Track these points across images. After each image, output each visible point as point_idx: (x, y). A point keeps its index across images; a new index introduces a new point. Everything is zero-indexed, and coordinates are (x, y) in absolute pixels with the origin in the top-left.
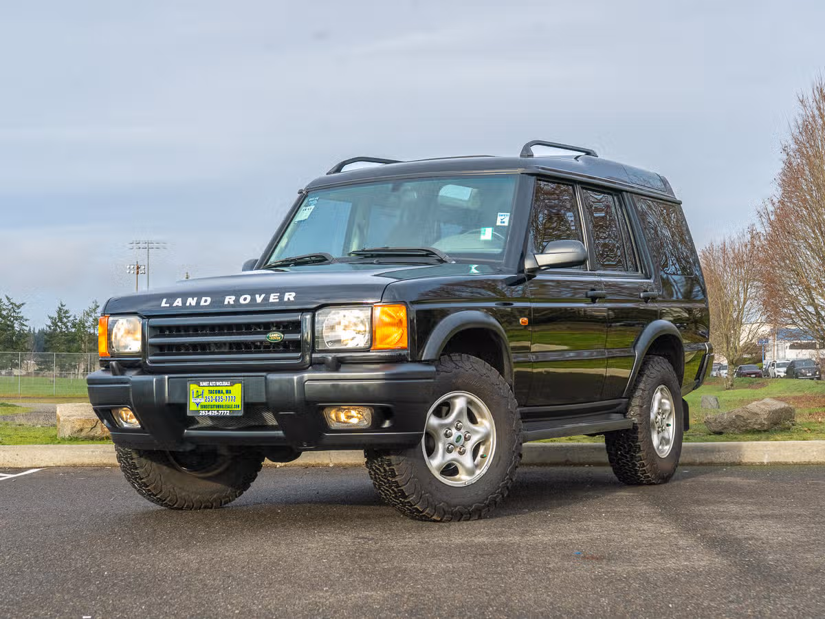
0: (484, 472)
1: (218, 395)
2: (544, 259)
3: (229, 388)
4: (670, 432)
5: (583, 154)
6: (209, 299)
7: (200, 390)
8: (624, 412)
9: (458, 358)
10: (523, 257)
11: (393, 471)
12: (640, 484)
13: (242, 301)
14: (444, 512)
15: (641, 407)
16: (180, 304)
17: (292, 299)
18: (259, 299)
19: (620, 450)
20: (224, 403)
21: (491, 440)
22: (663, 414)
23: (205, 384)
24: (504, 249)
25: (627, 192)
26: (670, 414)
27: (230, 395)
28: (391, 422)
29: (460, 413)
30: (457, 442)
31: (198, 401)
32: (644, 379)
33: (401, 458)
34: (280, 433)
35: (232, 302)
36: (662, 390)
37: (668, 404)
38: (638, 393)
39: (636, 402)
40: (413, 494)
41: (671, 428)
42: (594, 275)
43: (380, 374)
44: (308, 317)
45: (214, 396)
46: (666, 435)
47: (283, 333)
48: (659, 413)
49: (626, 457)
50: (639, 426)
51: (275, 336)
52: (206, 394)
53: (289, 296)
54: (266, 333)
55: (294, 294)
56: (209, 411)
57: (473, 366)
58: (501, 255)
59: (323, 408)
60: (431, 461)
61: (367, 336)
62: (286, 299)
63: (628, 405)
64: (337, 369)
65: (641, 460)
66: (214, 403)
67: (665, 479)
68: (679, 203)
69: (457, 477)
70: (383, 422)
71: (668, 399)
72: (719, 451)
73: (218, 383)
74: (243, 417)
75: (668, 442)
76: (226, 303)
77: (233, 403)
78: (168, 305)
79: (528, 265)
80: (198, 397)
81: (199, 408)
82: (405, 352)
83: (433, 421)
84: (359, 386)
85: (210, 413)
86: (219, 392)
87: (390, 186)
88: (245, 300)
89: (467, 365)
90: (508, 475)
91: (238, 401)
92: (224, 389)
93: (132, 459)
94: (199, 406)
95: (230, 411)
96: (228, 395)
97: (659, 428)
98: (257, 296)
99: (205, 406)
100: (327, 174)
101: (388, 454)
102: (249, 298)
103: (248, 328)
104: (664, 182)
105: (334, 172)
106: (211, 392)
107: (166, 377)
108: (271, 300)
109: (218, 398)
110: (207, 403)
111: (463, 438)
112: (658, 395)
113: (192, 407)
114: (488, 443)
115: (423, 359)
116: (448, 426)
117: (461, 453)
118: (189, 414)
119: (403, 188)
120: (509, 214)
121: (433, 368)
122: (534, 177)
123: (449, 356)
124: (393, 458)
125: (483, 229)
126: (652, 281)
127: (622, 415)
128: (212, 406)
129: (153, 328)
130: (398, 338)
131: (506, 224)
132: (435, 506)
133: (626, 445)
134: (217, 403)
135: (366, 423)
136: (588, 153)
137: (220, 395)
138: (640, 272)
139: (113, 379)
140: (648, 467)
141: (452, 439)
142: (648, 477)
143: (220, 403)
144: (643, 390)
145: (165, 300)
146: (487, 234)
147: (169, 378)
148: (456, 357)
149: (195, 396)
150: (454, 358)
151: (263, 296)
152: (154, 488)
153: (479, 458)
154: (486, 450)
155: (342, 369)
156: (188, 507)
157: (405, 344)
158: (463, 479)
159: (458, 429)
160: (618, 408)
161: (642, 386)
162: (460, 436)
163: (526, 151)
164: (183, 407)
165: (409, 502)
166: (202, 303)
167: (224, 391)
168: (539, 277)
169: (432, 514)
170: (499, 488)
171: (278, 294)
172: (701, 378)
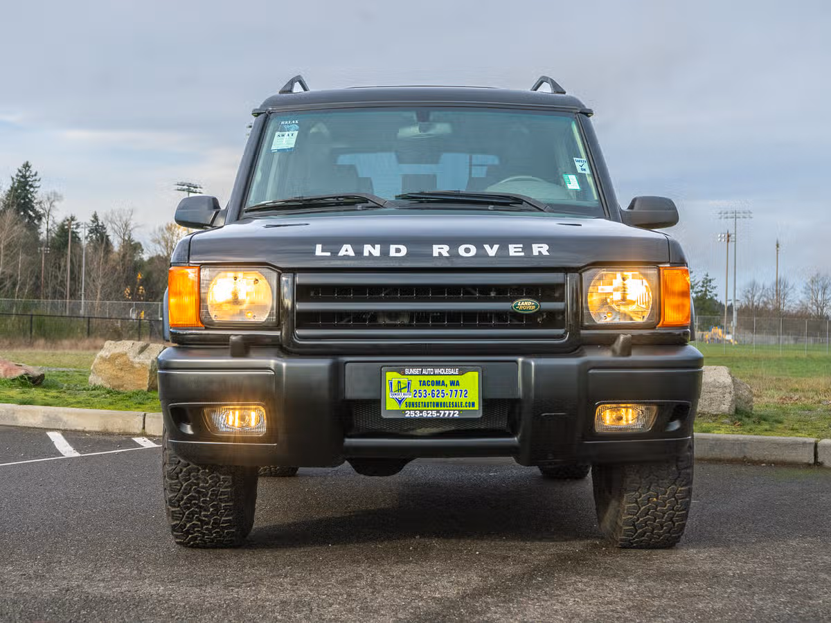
1: (436, 388)
7: (404, 380)
20: (447, 399)
23: (416, 371)
31: (400, 396)
45: (429, 389)
51: (526, 305)
52: (415, 385)
56: (421, 411)
66: (429, 399)
73: (437, 371)
77: (463, 400)
80: (400, 390)
81: (403, 407)
85: (424, 414)
86: (438, 383)
96: (454, 388)
98: (487, 247)
103: (484, 292)
106: (423, 383)
109: (436, 393)
110: (417, 400)
113: (390, 405)
118: (384, 415)
134: (436, 400)
137: (440, 388)
143: (440, 400)
167: (447, 382)
171: (521, 246)
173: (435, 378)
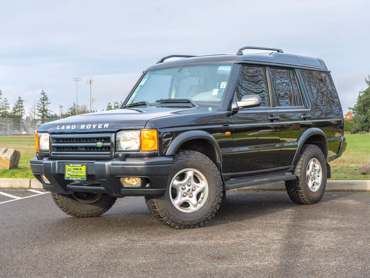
0: (202, 206)
1: (77, 170)
2: (241, 104)
3: (81, 168)
4: (319, 180)
5: (276, 51)
6: (75, 126)
7: (70, 168)
8: (293, 172)
9: (188, 153)
10: (231, 102)
11: (155, 206)
12: (303, 204)
13: (87, 128)
14: (181, 225)
15: (301, 169)
16: (64, 129)
17: (107, 127)
18: (94, 127)
19: (292, 189)
21: (206, 190)
22: (315, 171)
23: (72, 165)
24: (222, 99)
25: (297, 68)
26: (319, 171)
27: (81, 171)
28: (149, 185)
29: (190, 179)
30: (188, 192)
31: (69, 173)
32: (303, 156)
33: (159, 200)
34: (102, 188)
35: (83, 128)
36: (314, 161)
37: (318, 167)
38: (300, 162)
39: (299, 166)
40: (165, 217)
41: (320, 177)
42: (275, 109)
43: (143, 162)
44: (113, 135)
45: (75, 171)
46: (317, 181)
47: (103, 142)
48: (312, 171)
49: (295, 192)
50: (300, 178)
51: (99, 144)
52: (72, 170)
53: (106, 125)
54: (96, 142)
55: (108, 125)
56: (73, 178)
57: (197, 156)
58: (221, 101)
59: (119, 178)
60: (175, 201)
61: (138, 144)
62: (105, 127)
63: (295, 168)
64: (124, 160)
65: (301, 193)
66: (75, 174)
67: (316, 201)
68: (330, 72)
69: (189, 208)
70: (146, 184)
71: (318, 164)
72: (356, 184)
73: (76, 165)
74: (86, 181)
75: (318, 184)
76: (81, 128)
78: (59, 129)
79: (234, 106)
80: (69, 171)
81: (70, 177)
82: (156, 152)
83: (175, 182)
84: (133, 168)
86: (77, 169)
87: (178, 69)
88: (89, 127)
89: (193, 156)
90: (213, 207)
91: (84, 174)
92: (79, 168)
93: (55, 196)
94: (70, 175)
95: (81, 178)
96: (80, 171)
97: (312, 178)
99: (71, 175)
100: (157, 63)
101: (153, 198)
102: (90, 126)
104: (321, 62)
105: (159, 63)
106: (74, 169)
107: (57, 161)
108: (99, 127)
111: (191, 190)
112: (312, 163)
113: (67, 176)
114: (204, 192)
115: (166, 155)
116: (184, 185)
117: (191, 197)
118: (65, 179)
119: (183, 70)
120: (226, 82)
121: (171, 159)
122: (241, 65)
123: (183, 152)
124: (155, 200)
125: (214, 90)
126: (309, 110)
127: (292, 173)
128: (74, 176)
129: (54, 138)
130: (153, 145)
131: (225, 87)
132: (176, 222)
133: (294, 187)
134: (77, 174)
135: (139, 185)
136: (278, 51)
138: (303, 106)
139: (38, 162)
140: (305, 197)
141: (186, 191)
142: (305, 201)
144: (302, 161)
145: (58, 126)
146: (215, 92)
147: (58, 162)
148: (187, 152)
149: (68, 171)
150: (186, 153)
151: (96, 125)
152: (65, 208)
153: (200, 199)
154: (204, 195)
155: (127, 159)
156: (81, 217)
157: (156, 148)
158: (192, 209)
159: (189, 186)
160: (289, 170)
161: (302, 159)
162: (190, 189)
163: (240, 53)
164: (63, 175)
165: (163, 220)
166: (72, 128)
167: (79, 169)
168: (240, 112)
169: (175, 226)
170: (209, 213)
171: (102, 125)
172: (339, 153)
173: (77, 167)
